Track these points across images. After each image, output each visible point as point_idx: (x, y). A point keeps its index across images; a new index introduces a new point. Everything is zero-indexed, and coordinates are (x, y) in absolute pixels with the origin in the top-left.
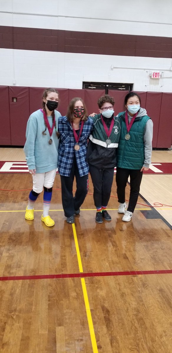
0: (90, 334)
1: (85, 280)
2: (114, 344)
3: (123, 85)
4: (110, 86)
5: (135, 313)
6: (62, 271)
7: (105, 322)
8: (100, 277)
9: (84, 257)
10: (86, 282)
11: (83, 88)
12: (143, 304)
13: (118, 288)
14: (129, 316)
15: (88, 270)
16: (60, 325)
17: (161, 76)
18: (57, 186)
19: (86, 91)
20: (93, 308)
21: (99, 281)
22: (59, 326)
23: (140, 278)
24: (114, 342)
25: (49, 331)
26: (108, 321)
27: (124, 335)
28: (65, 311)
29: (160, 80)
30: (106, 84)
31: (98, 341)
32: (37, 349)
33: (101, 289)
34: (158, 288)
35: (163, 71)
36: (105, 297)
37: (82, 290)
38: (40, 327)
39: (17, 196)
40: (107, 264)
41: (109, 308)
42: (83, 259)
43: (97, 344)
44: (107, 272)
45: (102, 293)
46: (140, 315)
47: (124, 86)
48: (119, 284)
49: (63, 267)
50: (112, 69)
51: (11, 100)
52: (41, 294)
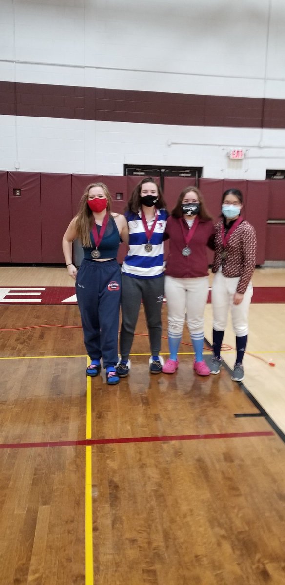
0: (85, 514)
1: (92, 449)
2: (117, 526)
3: (188, 169)
4: (167, 171)
5: (155, 488)
6: (61, 437)
7: (110, 499)
8: (114, 444)
9: (96, 419)
10: (94, 451)
11: (125, 174)
12: (169, 478)
13: (138, 458)
14: (145, 492)
15: (99, 436)
16: (45, 503)
17: (245, 155)
18: (74, 322)
19: (130, 178)
20: (95, 484)
21: (112, 450)
22: (44, 505)
23: (173, 445)
24: (117, 523)
25: (29, 510)
26: (114, 499)
27: (133, 515)
28: (55, 487)
29: (244, 162)
30: (160, 167)
31: (94, 522)
32: (8, 532)
33: (113, 460)
34: (196, 457)
35: (248, 148)
36: (117, 469)
37: (85, 461)
38: (16, 506)
39: (10, 337)
40: (129, 427)
41: (119, 484)
42: (94, 422)
43: (93, 525)
44: (126, 437)
45: (112, 464)
46: (162, 491)
47: (188, 171)
48: (140, 453)
49: (63, 433)
50: (169, 145)
51: (11, 192)
52: (25, 467)
